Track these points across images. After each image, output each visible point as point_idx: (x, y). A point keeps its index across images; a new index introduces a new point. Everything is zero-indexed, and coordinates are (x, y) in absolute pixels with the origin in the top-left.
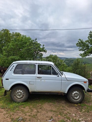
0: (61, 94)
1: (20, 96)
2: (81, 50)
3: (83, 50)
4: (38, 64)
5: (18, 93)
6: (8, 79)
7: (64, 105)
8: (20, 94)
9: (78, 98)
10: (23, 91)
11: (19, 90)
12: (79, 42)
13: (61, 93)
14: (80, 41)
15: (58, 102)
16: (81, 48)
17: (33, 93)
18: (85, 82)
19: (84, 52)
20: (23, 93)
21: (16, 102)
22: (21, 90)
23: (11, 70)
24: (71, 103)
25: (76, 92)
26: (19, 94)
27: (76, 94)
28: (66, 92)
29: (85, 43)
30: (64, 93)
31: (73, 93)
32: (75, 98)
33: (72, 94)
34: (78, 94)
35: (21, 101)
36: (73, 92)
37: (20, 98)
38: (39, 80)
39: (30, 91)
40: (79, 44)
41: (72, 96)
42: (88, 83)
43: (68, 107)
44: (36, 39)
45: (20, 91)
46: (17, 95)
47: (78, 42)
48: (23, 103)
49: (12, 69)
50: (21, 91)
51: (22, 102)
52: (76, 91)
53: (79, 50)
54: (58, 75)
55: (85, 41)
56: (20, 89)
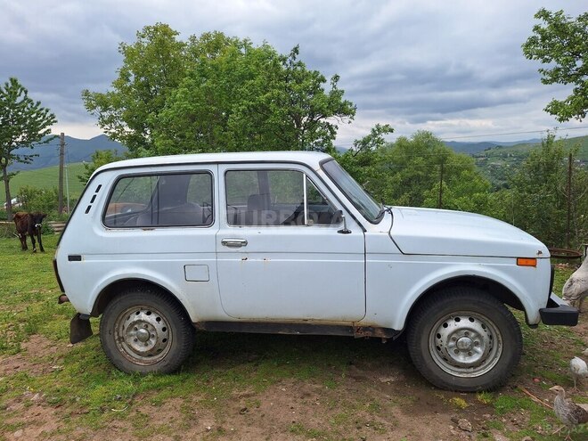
0: (369, 334)
1: (145, 340)
2: (555, 77)
3: (568, 78)
4: (223, 168)
5: (136, 329)
6: (78, 258)
9: (475, 358)
10: (158, 319)
11: (137, 313)
12: (543, 32)
13: (366, 328)
14: (544, 25)
18: (527, 261)
19: (576, 90)
20: (159, 326)
21: (128, 374)
22: (148, 314)
23: (87, 211)
24: (436, 388)
25: (465, 323)
26: (143, 331)
27: (466, 335)
28: (399, 325)
29: (576, 29)
30: (388, 330)
31: (445, 332)
32: (461, 359)
33: (439, 336)
34: (478, 335)
35: (155, 368)
36: (446, 326)
37: (149, 355)
38: (234, 258)
39: (194, 318)
40: (543, 40)
41: (438, 348)
43: (407, 411)
44: (296, 50)
45: (143, 316)
46: (133, 339)
47: (533, 34)
49: (92, 202)
50: (152, 319)
51: (160, 374)
52: (465, 316)
53: (545, 82)
55: (580, 19)
56: (142, 310)
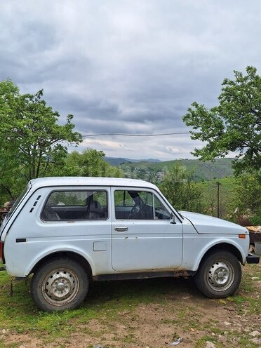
0: (181, 274)
1: (61, 290)
2: (197, 137)
3: (205, 139)
4: (113, 189)
5: (57, 283)
6: (24, 240)
7: (192, 305)
8: (62, 283)
9: (225, 281)
10: (71, 276)
11: (58, 273)
12: (193, 113)
13: (180, 272)
15: (173, 299)
16: (199, 130)
17: (103, 280)
18: (242, 236)
19: (208, 145)
20: (71, 280)
21: (50, 312)
22: (65, 273)
23: (31, 211)
24: (210, 298)
25: (220, 265)
26: (60, 284)
27: (221, 270)
28: (195, 268)
29: (210, 116)
30: (189, 272)
31: (213, 270)
32: (219, 282)
33: (210, 272)
34: (226, 270)
35: (68, 307)
36: (213, 267)
37: (63, 299)
38: (120, 238)
39: (94, 274)
40: (193, 116)
41: (210, 278)
42: (248, 237)
43: (204, 308)
44: (41, 92)
45: (61, 274)
46: (54, 290)
47: (188, 112)
48: (75, 313)
49: (34, 205)
50: (66, 276)
51: (71, 309)
52: (220, 262)
53: (192, 138)
54: (172, 221)
55: (212, 110)
56: (61, 271)
